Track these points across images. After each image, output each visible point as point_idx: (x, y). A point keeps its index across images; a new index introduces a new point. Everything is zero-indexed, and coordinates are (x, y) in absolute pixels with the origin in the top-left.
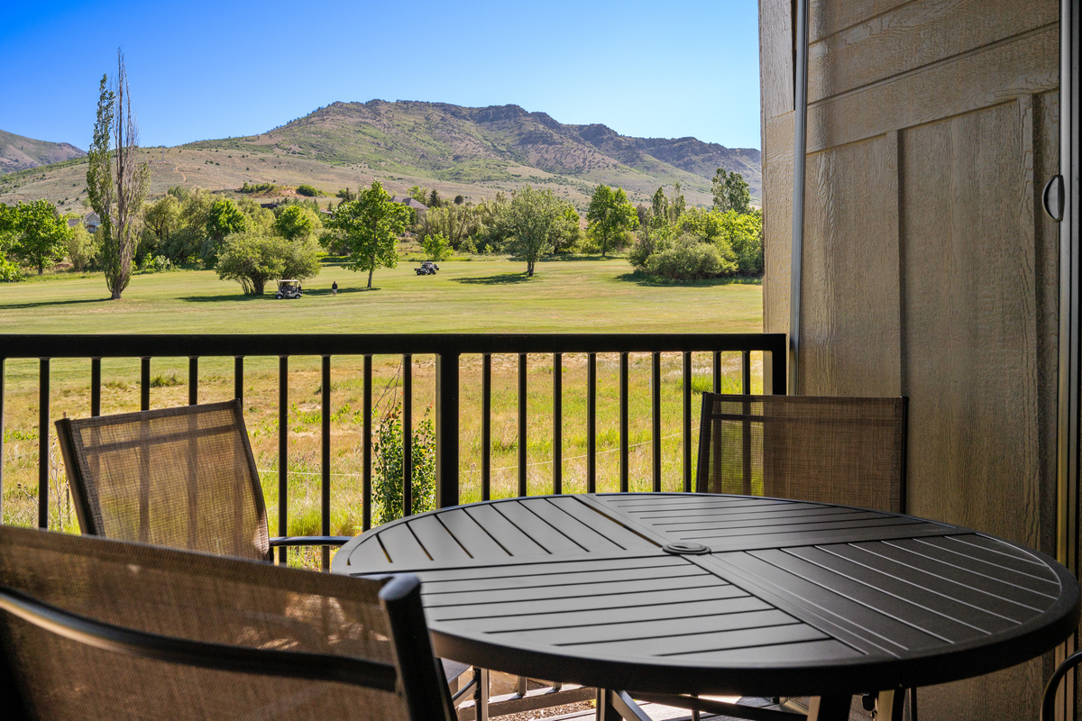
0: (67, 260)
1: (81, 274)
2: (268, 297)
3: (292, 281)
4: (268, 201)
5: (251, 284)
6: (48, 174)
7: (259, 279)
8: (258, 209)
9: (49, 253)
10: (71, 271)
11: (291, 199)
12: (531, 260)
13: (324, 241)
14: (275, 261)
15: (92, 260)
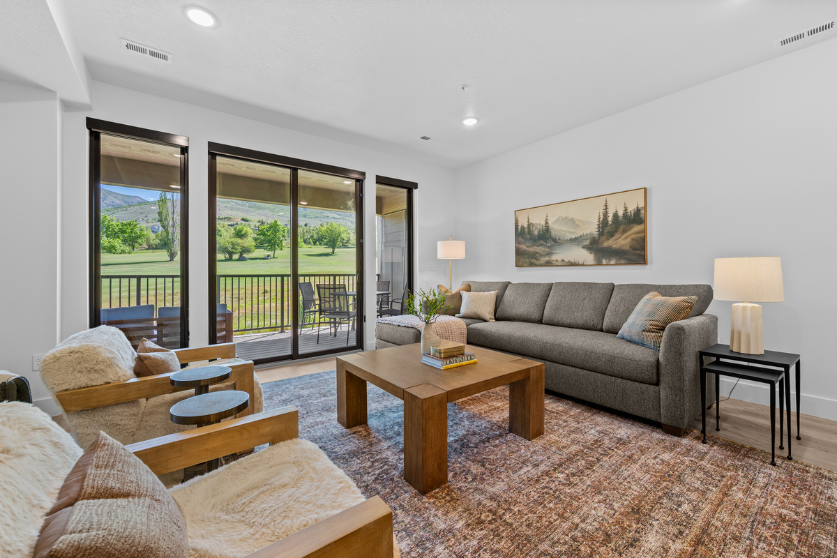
0: (145, 245)
1: (152, 251)
2: (234, 260)
3: (245, 255)
4: (230, 223)
5: (227, 256)
6: (129, 209)
7: (231, 254)
8: (227, 227)
9: (137, 242)
10: (146, 249)
11: (239, 223)
12: (333, 248)
13: (255, 239)
14: (237, 247)
15: (156, 245)
